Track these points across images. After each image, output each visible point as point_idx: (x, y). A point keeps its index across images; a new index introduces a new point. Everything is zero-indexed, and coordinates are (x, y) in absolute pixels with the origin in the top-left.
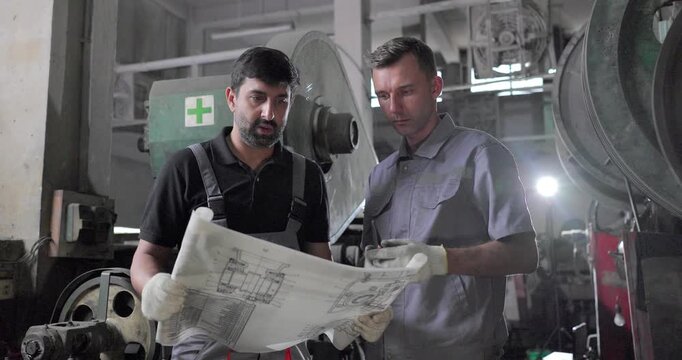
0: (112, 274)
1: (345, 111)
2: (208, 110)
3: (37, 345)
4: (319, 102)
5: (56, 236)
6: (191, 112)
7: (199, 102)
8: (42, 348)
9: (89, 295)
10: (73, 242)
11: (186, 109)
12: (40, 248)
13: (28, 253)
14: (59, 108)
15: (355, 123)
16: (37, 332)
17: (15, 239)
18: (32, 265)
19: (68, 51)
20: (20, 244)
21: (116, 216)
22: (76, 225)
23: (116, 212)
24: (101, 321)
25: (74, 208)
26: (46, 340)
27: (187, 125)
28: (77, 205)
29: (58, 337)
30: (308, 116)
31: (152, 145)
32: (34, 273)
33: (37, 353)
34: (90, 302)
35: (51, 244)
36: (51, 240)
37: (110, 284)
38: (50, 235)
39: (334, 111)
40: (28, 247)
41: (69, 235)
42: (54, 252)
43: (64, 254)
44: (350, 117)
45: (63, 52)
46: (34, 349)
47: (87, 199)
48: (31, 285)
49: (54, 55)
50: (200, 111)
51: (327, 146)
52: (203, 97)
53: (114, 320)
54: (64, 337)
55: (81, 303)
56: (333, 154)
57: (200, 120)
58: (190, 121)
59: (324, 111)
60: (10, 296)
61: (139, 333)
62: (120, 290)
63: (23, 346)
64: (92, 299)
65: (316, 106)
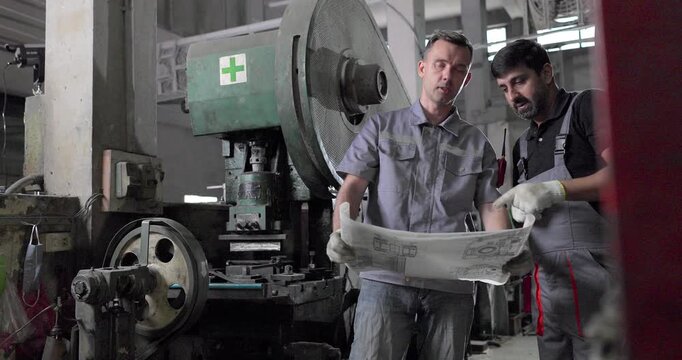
0: (151, 223)
1: (374, 63)
2: (241, 69)
3: (85, 287)
4: (346, 54)
5: (107, 193)
6: (225, 71)
7: (233, 61)
8: (89, 288)
9: (135, 243)
10: (122, 198)
11: (221, 67)
12: (93, 204)
13: (83, 208)
14: (104, 74)
15: (383, 74)
16: (84, 274)
17: (72, 196)
18: (87, 220)
19: (110, 18)
20: (76, 201)
21: (163, 173)
22: (125, 182)
23: (164, 170)
24: (143, 265)
25: (122, 166)
26: (92, 280)
27: (222, 84)
28: (125, 163)
29: (104, 279)
30: (335, 68)
31: (191, 104)
32: (90, 227)
33: (84, 292)
34: (136, 249)
35: (104, 200)
36: (103, 196)
37: (150, 233)
38: (101, 191)
39: (362, 62)
40: (83, 203)
41: (119, 191)
42: (106, 207)
43: (115, 209)
44: (377, 67)
45: (105, 19)
46: (82, 289)
47: (134, 158)
48: (87, 236)
49: (97, 23)
50: (233, 70)
51: (356, 97)
52: (236, 56)
53: (155, 265)
54: (108, 278)
55: (128, 251)
56: (363, 105)
57: (233, 78)
58: (225, 80)
59: (352, 62)
60: (69, 247)
61: (179, 277)
62: (161, 237)
63: (73, 287)
64: (136, 247)
65: (344, 58)
